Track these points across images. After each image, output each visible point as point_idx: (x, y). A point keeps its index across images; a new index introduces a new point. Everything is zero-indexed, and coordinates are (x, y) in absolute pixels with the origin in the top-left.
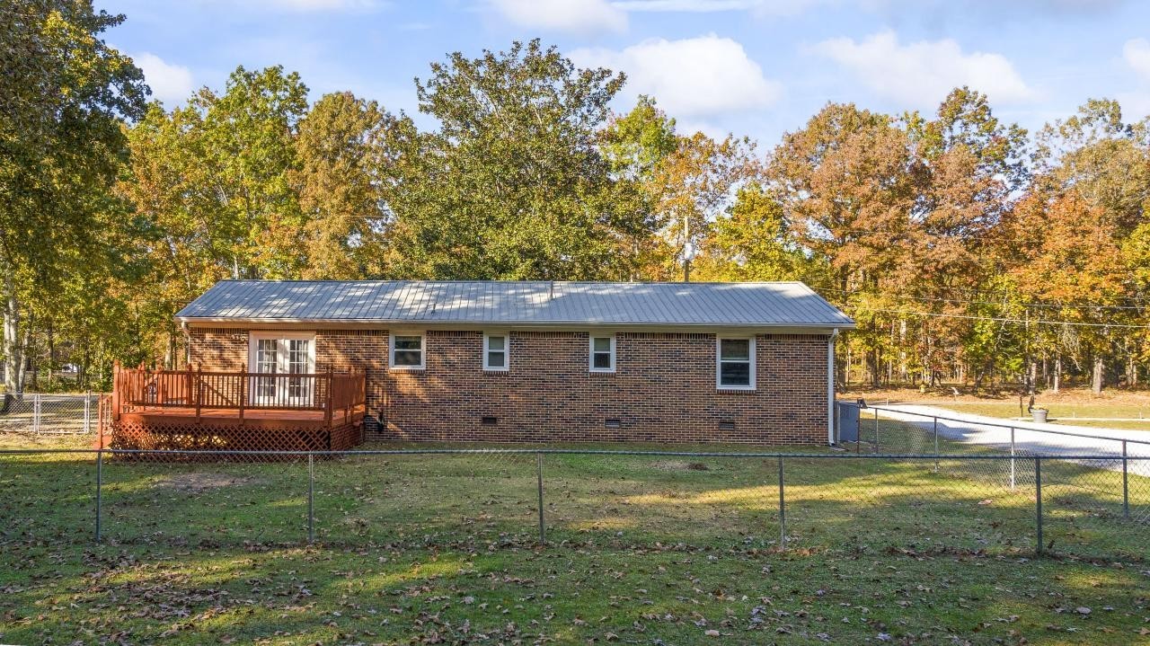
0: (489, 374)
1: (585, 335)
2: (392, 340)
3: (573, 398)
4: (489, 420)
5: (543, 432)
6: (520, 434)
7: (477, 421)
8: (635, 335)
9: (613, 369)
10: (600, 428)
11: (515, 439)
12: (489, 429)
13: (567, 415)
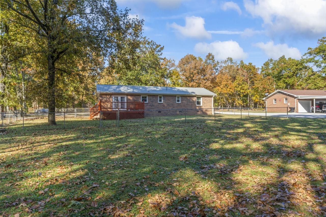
0: (160, 103)
1: (176, 96)
2: (141, 97)
3: (174, 107)
4: (160, 112)
5: (169, 114)
6: (165, 114)
7: (157, 112)
8: (184, 96)
9: (180, 102)
10: (178, 113)
11: (164, 115)
12: (160, 114)
13: (173, 111)
